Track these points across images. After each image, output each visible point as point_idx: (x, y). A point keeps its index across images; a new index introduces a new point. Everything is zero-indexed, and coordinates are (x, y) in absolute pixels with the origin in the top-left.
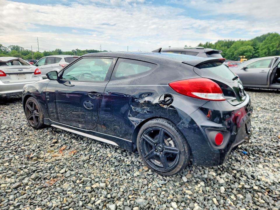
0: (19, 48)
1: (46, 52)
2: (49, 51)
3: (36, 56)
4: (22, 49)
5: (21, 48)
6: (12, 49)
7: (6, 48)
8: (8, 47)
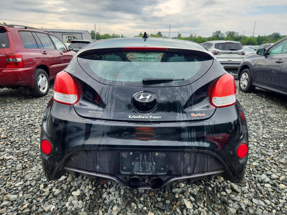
0: (234, 34)
1: (260, 37)
2: (263, 36)
3: (247, 41)
4: (237, 35)
5: (237, 33)
6: (228, 35)
7: (223, 34)
8: (225, 33)
